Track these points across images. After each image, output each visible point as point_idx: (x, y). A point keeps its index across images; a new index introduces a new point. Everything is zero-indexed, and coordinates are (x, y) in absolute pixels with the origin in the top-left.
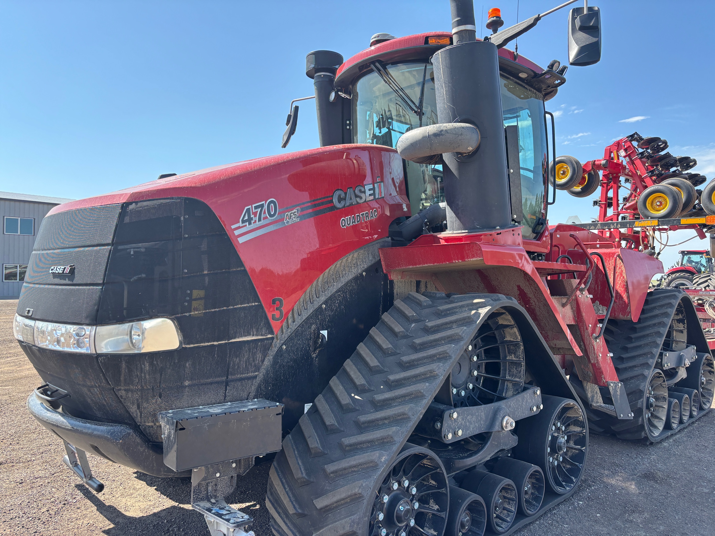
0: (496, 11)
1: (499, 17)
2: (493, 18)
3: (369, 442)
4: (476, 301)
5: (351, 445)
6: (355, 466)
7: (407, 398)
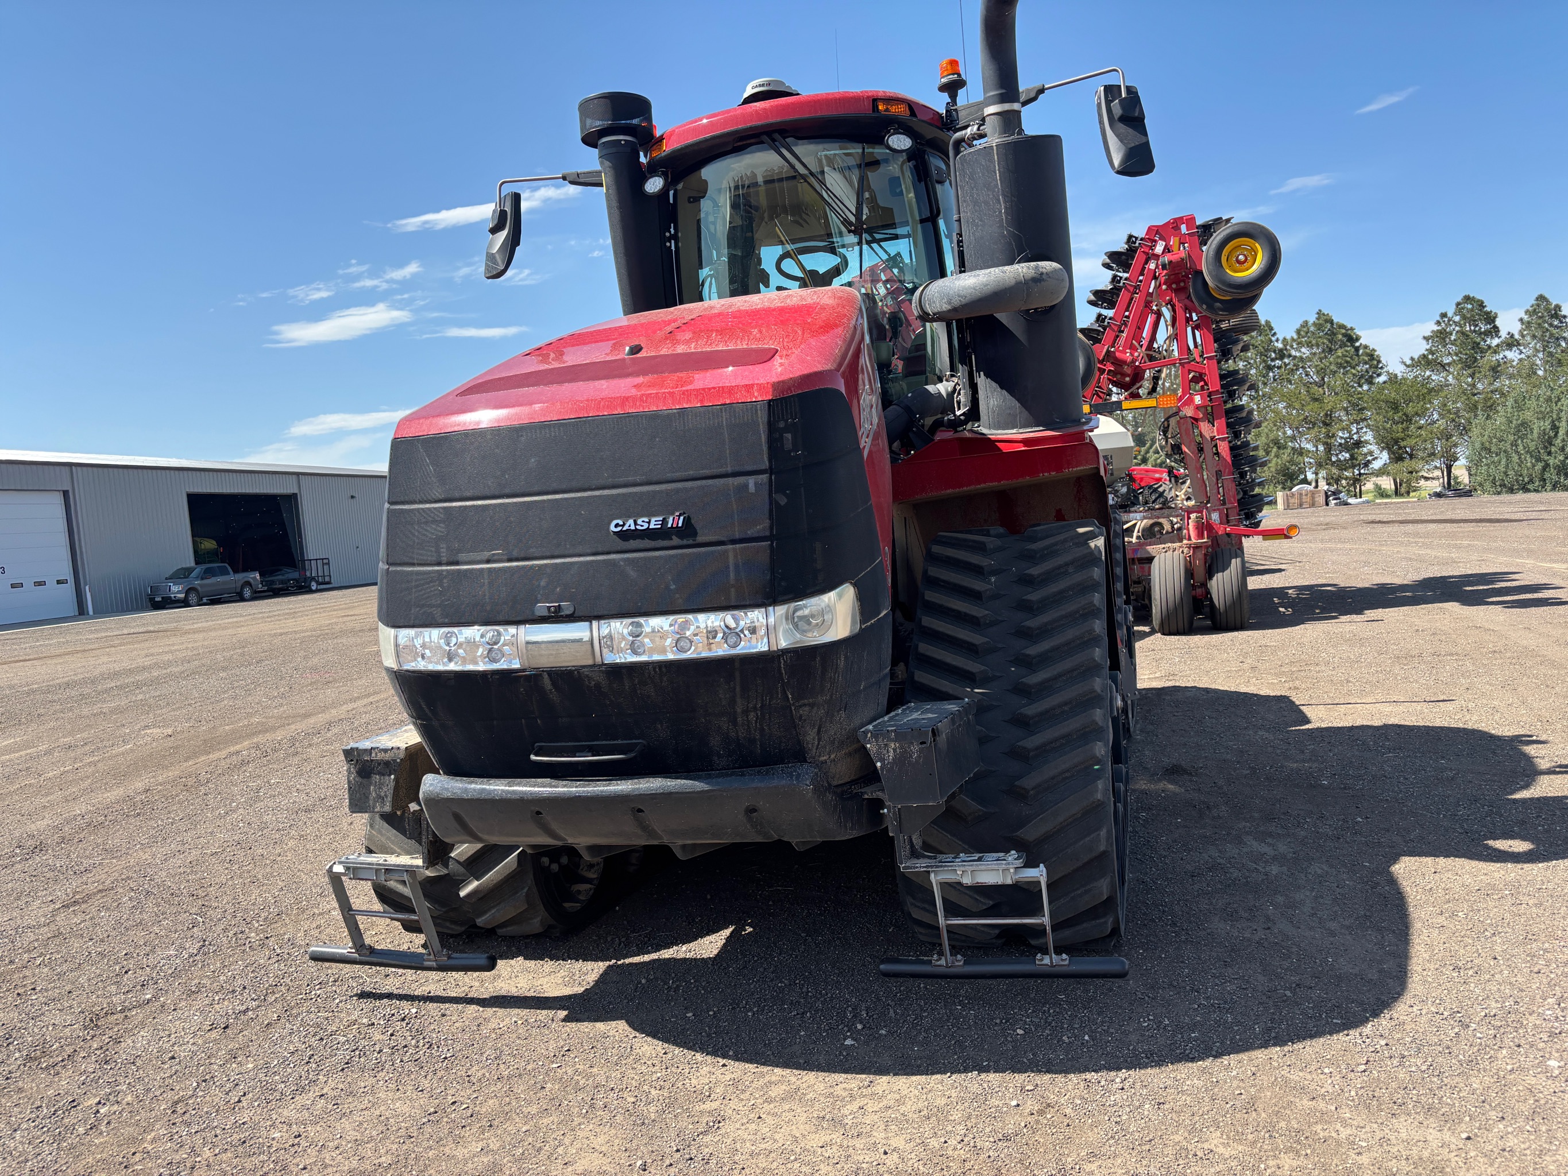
0: (954, 63)
1: (959, 75)
2: (951, 76)
3: (1063, 737)
4: (1081, 530)
5: (1037, 748)
6: (1068, 771)
7: (1075, 673)
